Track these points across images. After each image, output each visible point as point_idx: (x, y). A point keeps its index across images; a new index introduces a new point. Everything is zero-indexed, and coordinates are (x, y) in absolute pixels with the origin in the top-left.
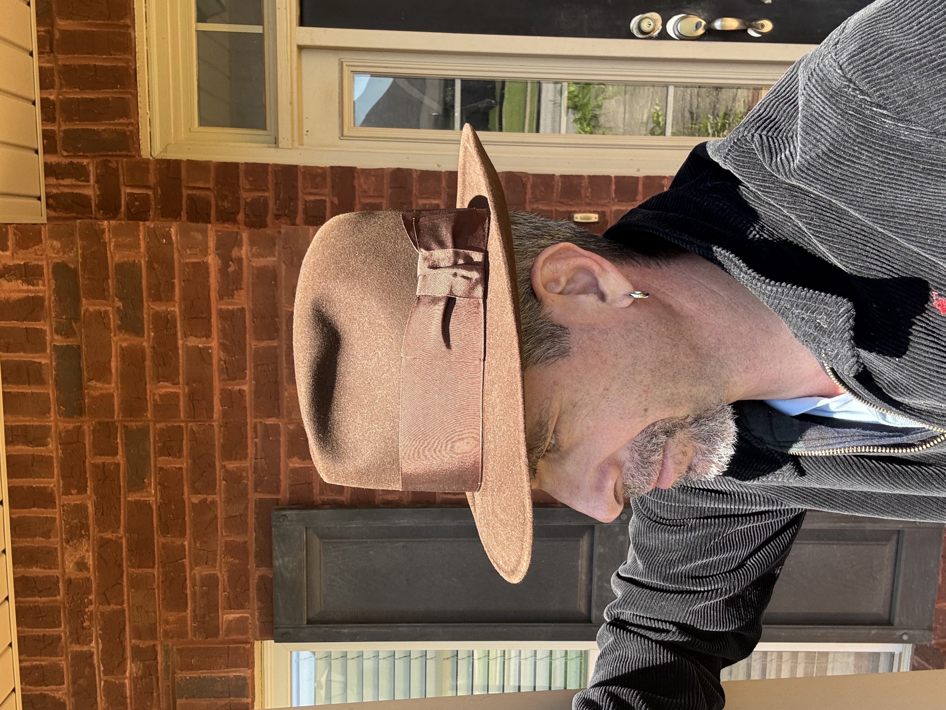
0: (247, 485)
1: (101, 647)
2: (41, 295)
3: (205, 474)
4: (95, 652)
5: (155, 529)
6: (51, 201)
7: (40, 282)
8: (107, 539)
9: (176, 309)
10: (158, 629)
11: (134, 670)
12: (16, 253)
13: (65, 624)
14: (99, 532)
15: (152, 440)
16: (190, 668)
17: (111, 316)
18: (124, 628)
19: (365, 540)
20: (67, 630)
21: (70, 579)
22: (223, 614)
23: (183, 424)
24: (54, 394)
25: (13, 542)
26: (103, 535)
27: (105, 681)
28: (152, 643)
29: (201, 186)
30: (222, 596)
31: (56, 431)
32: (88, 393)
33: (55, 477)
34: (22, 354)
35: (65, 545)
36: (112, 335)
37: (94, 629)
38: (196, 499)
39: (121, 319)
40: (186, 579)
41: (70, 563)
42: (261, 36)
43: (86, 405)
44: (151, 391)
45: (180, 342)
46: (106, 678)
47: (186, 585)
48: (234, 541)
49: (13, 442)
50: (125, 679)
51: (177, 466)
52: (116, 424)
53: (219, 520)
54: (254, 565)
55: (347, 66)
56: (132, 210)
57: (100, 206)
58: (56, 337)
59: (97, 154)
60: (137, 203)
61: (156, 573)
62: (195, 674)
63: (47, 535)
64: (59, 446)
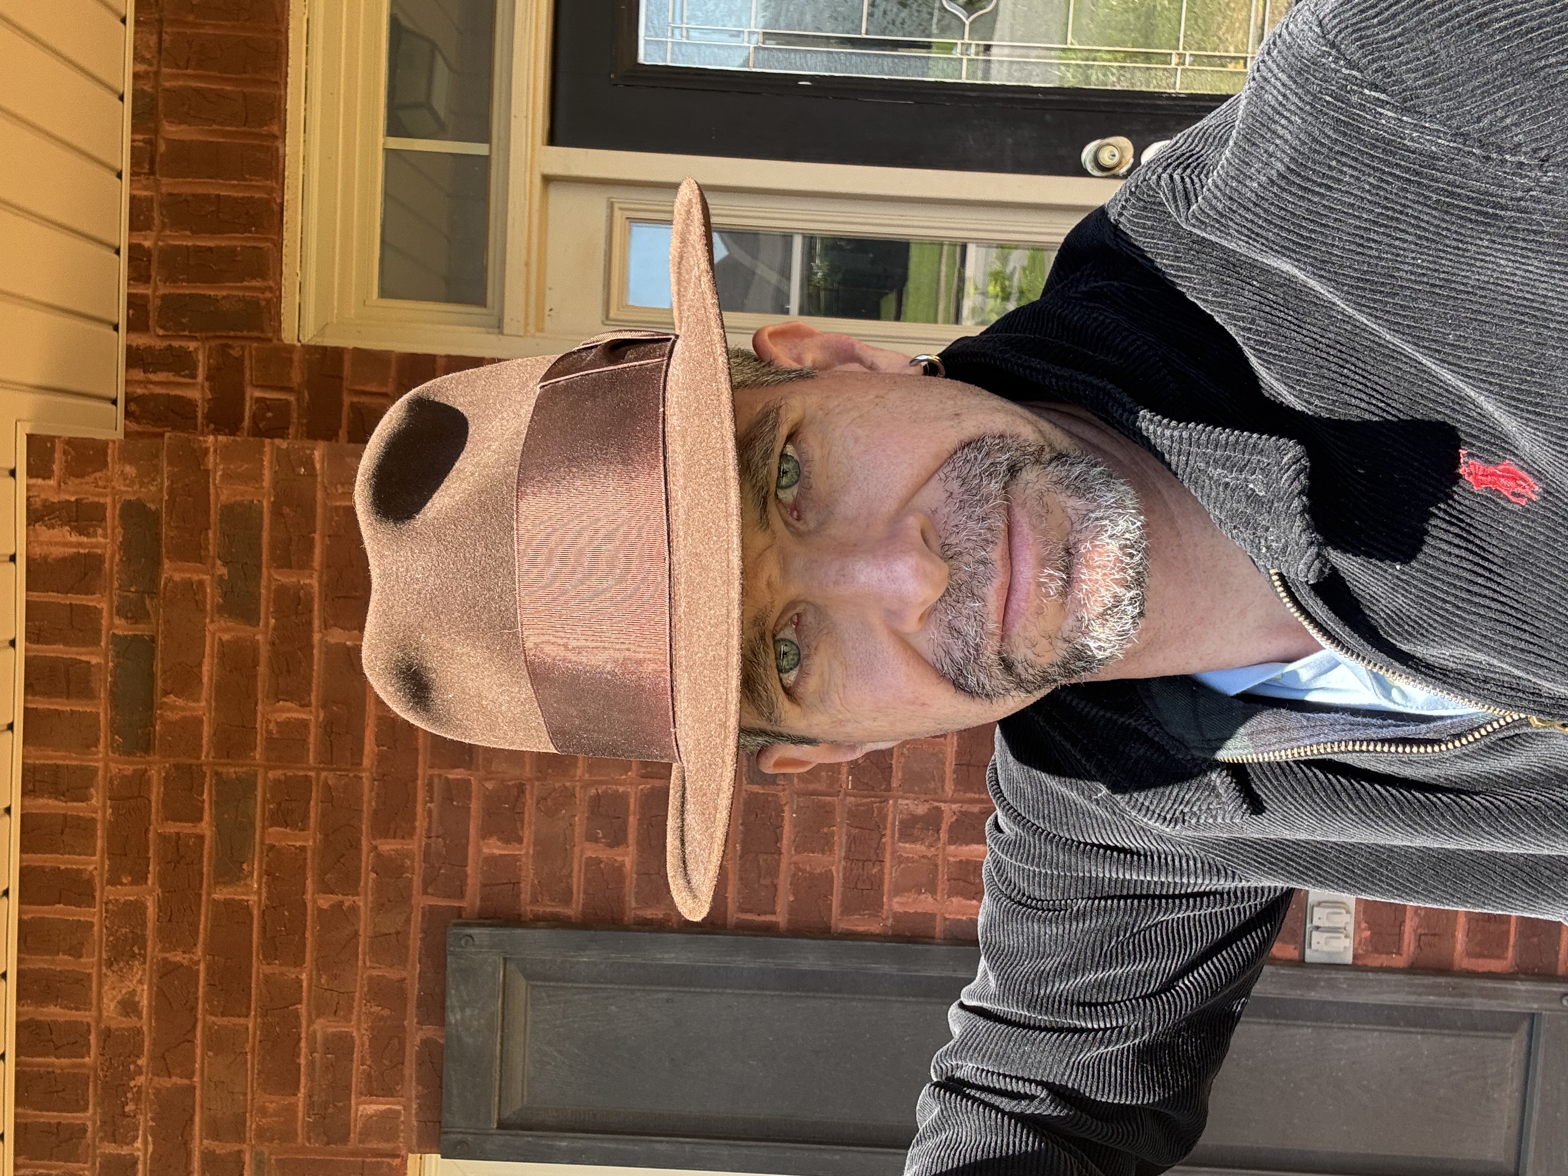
0: (411, 879)
1: (150, 1148)
2: (99, 551)
3: (342, 860)
4: (141, 1158)
5: (254, 949)
6: (133, 407)
7: (100, 531)
8: (175, 963)
9: (313, 582)
10: (248, 1124)
12: (65, 483)
13: (94, 1105)
14: (163, 950)
15: (259, 798)
17: (208, 590)
18: (191, 1119)
19: (603, 986)
20: (98, 1117)
21: (109, 1029)
22: (358, 1104)
23: (312, 774)
24: (106, 714)
25: (20, 961)
26: (167, 955)
28: (236, 1147)
29: (374, 390)
30: (357, 1071)
31: (105, 778)
32: (161, 716)
33: (98, 853)
34: (61, 647)
35: (104, 969)
36: (208, 620)
37: (141, 1118)
38: (325, 902)
39: (224, 595)
40: (299, 1040)
41: (112, 1001)
42: (486, 159)
43: (157, 735)
44: (263, 715)
45: (316, 637)
47: (300, 1049)
48: (383, 976)
49: (33, 791)
51: (298, 844)
52: (204, 768)
53: (361, 940)
54: (415, 1020)
55: (621, 209)
56: (261, 425)
57: (210, 418)
58: (117, 621)
59: (211, 334)
60: (270, 415)
61: (250, 1026)
63: (76, 951)
64: (109, 802)
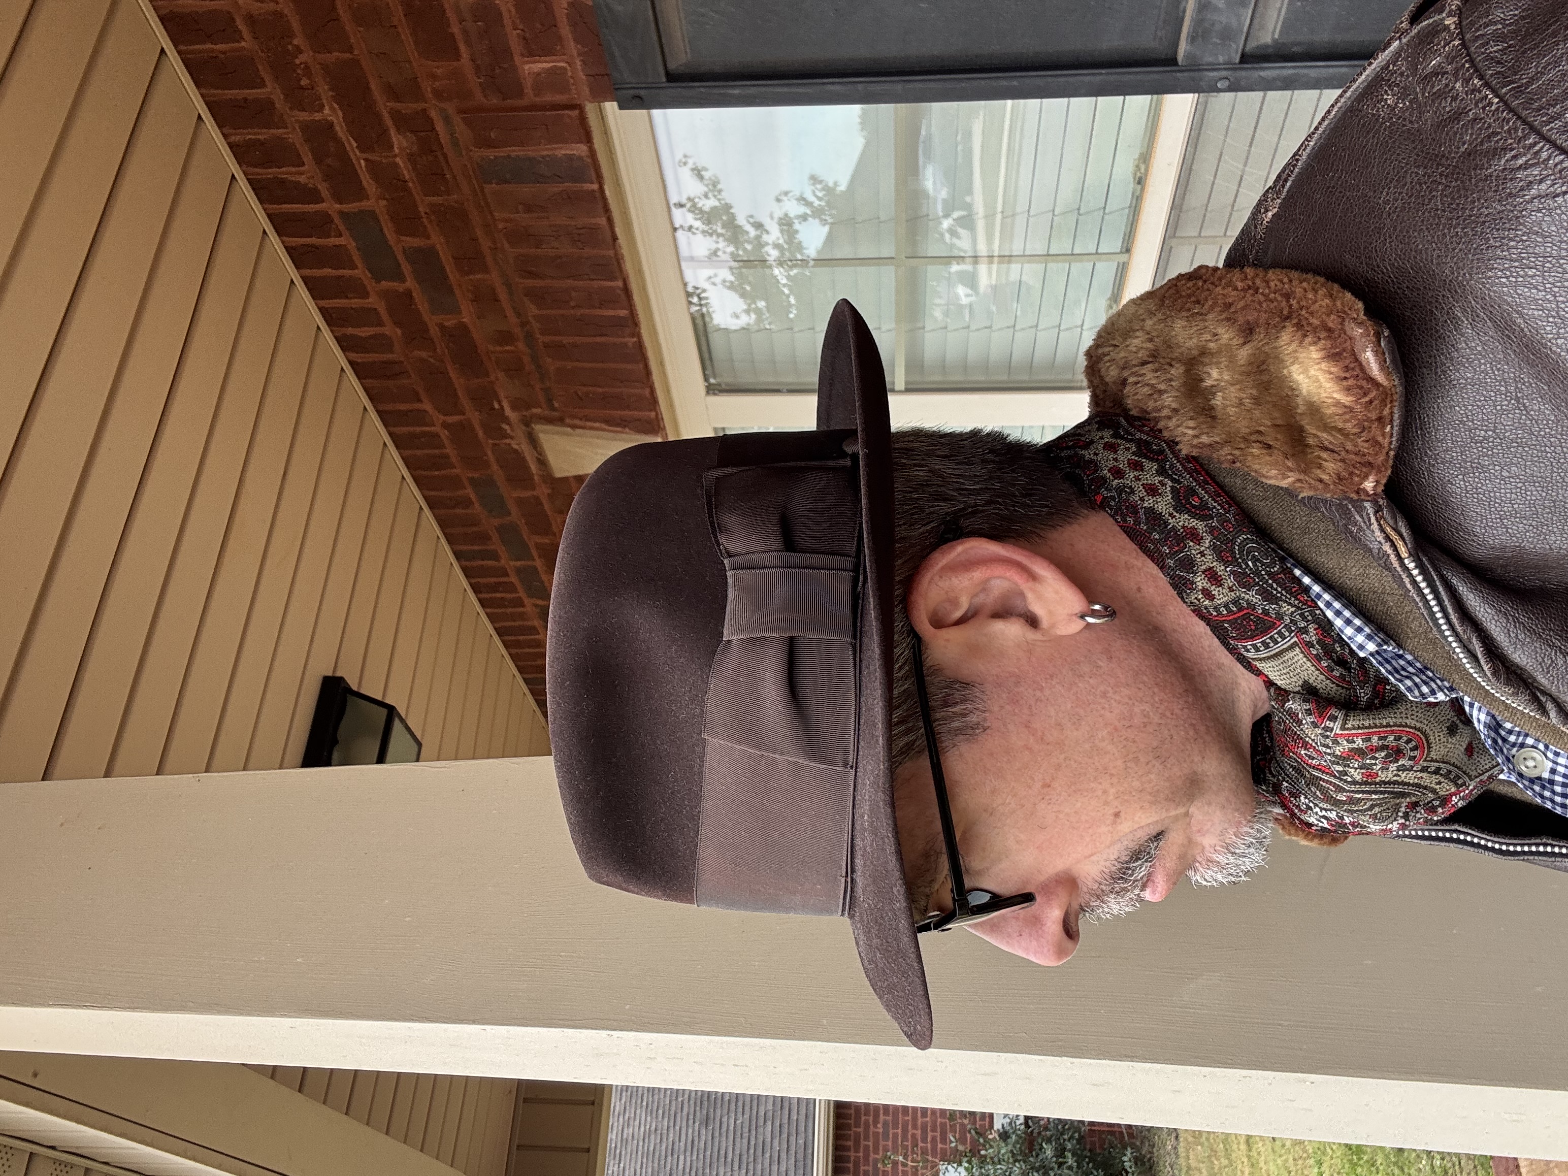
1: (340, 113)
4: (335, 121)
10: (423, 87)
11: (405, 144)
13: (271, 82)
16: (490, 144)
18: (368, 88)
20: (279, 91)
21: (251, 15)
22: (523, 64)
27: (366, 160)
28: (420, 106)
30: (512, 36)
37: (320, 90)
40: (444, 11)
46: (365, 156)
47: (448, 20)
50: (396, 156)
62: (502, 152)
